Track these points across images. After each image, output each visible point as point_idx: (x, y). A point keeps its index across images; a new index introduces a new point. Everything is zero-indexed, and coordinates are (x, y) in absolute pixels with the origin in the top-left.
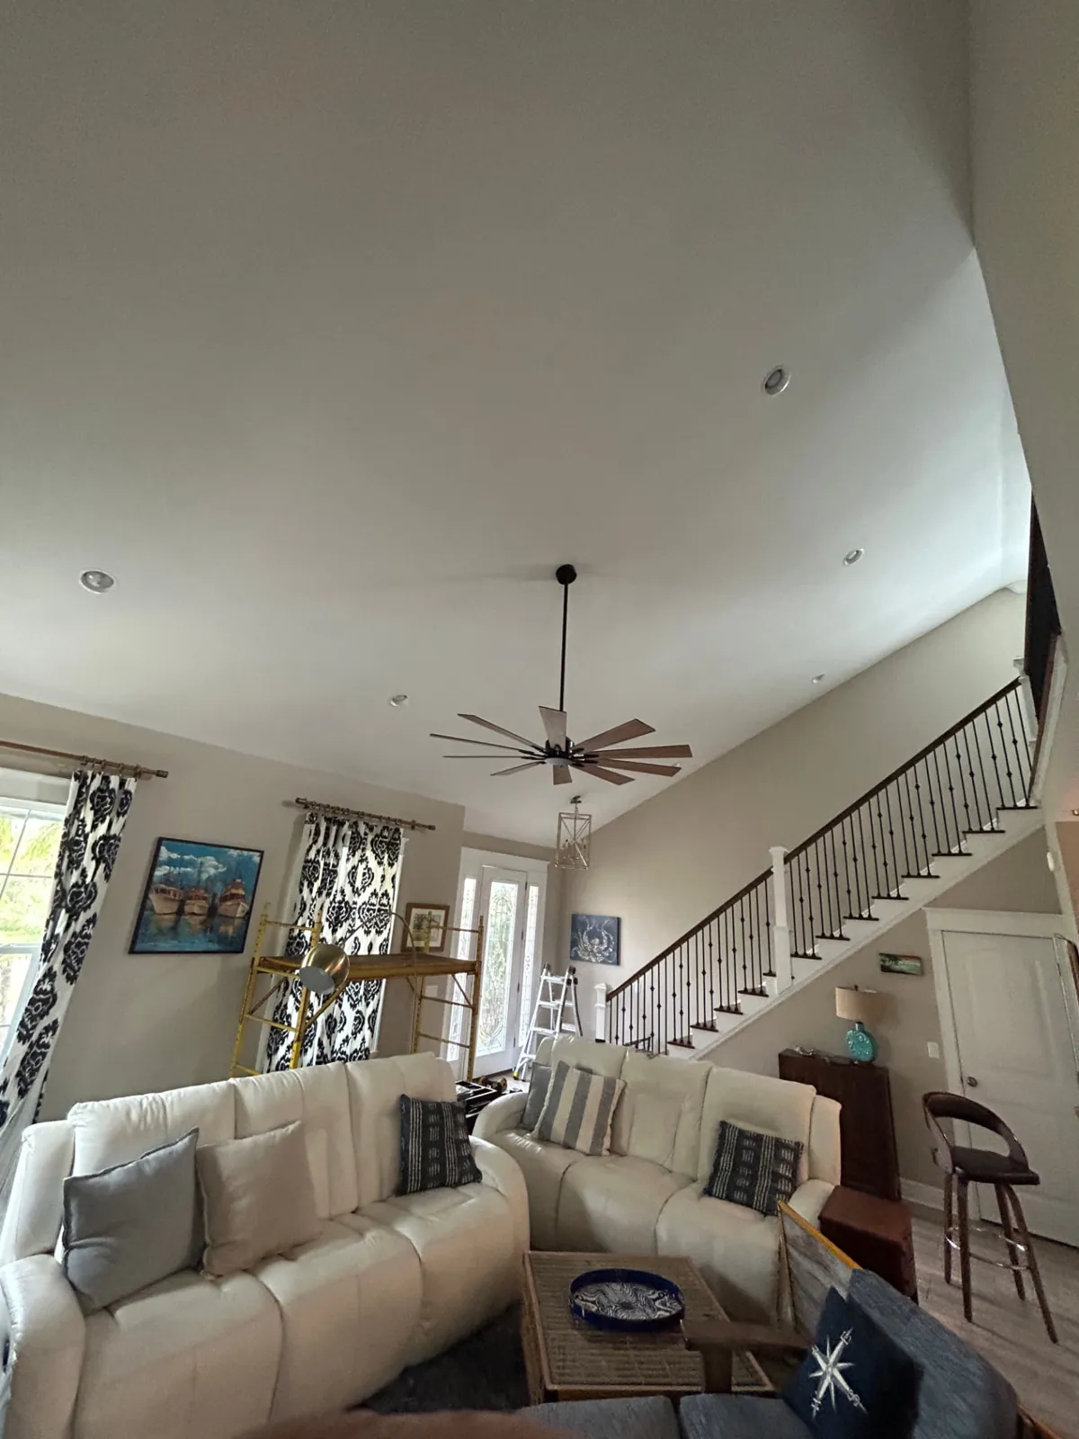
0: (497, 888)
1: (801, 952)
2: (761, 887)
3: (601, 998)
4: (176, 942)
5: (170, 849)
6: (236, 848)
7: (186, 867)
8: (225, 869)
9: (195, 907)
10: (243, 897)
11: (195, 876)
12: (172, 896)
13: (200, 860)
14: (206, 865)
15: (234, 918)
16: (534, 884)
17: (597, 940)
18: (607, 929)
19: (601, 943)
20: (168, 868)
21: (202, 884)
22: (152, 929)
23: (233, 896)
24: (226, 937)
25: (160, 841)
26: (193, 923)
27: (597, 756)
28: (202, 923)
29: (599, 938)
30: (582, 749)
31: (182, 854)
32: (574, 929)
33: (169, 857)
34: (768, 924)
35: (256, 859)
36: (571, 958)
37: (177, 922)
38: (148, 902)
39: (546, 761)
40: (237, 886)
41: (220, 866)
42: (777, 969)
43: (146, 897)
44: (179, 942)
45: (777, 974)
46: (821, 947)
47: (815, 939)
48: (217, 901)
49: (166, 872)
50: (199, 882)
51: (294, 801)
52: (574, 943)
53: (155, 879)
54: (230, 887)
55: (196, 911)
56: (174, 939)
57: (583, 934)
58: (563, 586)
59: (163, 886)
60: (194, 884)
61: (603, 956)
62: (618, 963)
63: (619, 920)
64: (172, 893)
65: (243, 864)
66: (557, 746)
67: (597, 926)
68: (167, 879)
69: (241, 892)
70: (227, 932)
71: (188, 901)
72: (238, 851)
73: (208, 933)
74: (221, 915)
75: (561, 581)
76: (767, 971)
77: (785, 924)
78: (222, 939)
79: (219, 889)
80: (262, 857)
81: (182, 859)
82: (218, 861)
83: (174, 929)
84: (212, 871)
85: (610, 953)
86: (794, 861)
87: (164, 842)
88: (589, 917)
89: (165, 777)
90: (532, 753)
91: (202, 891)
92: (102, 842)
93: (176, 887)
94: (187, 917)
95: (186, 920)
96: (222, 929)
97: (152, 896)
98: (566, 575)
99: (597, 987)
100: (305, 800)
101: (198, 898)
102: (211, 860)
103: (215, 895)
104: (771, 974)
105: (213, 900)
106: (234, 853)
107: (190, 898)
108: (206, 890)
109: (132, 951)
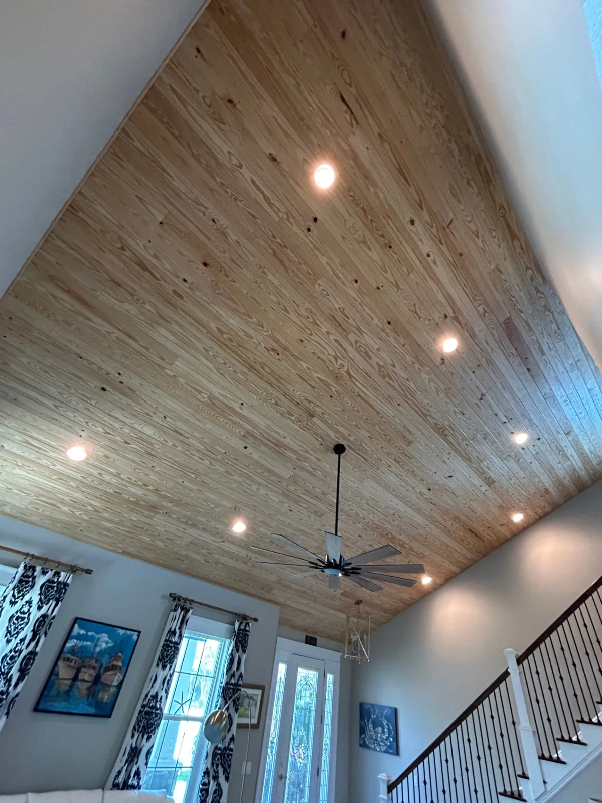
0: (302, 672)
1: (547, 755)
2: (502, 685)
3: (384, 788)
4: (67, 703)
5: (81, 627)
6: (123, 628)
7: (88, 641)
8: (112, 644)
9: (87, 675)
10: (120, 668)
11: (92, 648)
12: (72, 664)
13: (97, 636)
14: (101, 640)
15: (109, 686)
16: (331, 673)
17: (380, 729)
18: (387, 718)
19: (383, 732)
20: (75, 641)
21: (95, 655)
22: (53, 692)
23: (114, 668)
24: (102, 702)
25: (76, 620)
26: (82, 688)
27: (360, 569)
28: (88, 689)
29: (381, 727)
30: (351, 563)
31: (87, 631)
32: (362, 717)
33: (79, 633)
34: (514, 723)
35: (135, 638)
36: (361, 746)
37: (71, 686)
38: (56, 668)
39: (325, 570)
40: (117, 658)
41: (110, 641)
42: (529, 773)
43: (56, 664)
44: (69, 703)
45: (530, 776)
46: (564, 751)
47: (556, 741)
48: (102, 670)
49: (74, 644)
50: (93, 653)
51: (168, 595)
52: (363, 731)
53: (65, 650)
54: (113, 659)
55: (86, 678)
56: (66, 700)
57: (368, 722)
58: (337, 456)
59: (69, 656)
60: (89, 655)
61: (385, 745)
62: (398, 754)
63: (396, 710)
64: (73, 662)
65: (126, 640)
66: (334, 560)
67: (379, 715)
68: (73, 651)
69: (120, 664)
70: (103, 698)
71: (83, 669)
72: (124, 631)
73: (90, 697)
74: (103, 683)
75: (336, 453)
76: (520, 773)
77: (528, 725)
78: (99, 704)
79: (105, 661)
80: (139, 636)
81: (86, 635)
82: (109, 638)
83: (68, 692)
84: (104, 646)
85: (390, 742)
86: (525, 663)
87: (78, 621)
88: (373, 705)
89: (90, 574)
90: (316, 564)
91: (94, 662)
92: (41, 619)
93: (78, 657)
94: (79, 683)
95: (77, 684)
96: (101, 695)
97: (60, 663)
98: (339, 449)
99: (379, 777)
100: (174, 594)
101: (90, 667)
102: (105, 637)
103: (102, 665)
104: (524, 776)
105: (100, 669)
106: (121, 632)
107: (85, 667)
108: (97, 661)
109: (36, 709)
